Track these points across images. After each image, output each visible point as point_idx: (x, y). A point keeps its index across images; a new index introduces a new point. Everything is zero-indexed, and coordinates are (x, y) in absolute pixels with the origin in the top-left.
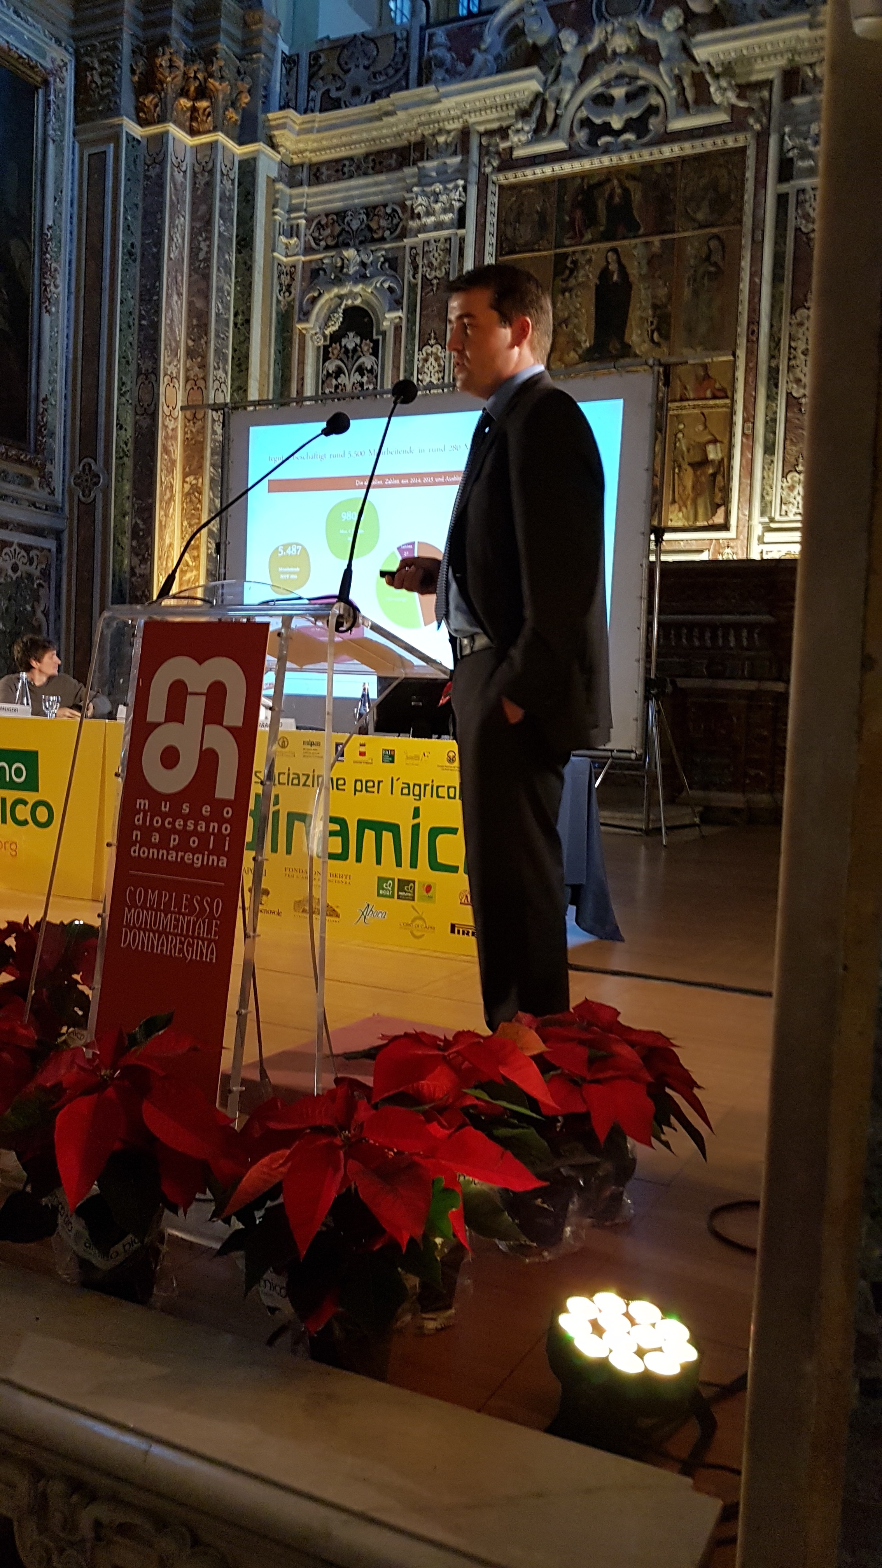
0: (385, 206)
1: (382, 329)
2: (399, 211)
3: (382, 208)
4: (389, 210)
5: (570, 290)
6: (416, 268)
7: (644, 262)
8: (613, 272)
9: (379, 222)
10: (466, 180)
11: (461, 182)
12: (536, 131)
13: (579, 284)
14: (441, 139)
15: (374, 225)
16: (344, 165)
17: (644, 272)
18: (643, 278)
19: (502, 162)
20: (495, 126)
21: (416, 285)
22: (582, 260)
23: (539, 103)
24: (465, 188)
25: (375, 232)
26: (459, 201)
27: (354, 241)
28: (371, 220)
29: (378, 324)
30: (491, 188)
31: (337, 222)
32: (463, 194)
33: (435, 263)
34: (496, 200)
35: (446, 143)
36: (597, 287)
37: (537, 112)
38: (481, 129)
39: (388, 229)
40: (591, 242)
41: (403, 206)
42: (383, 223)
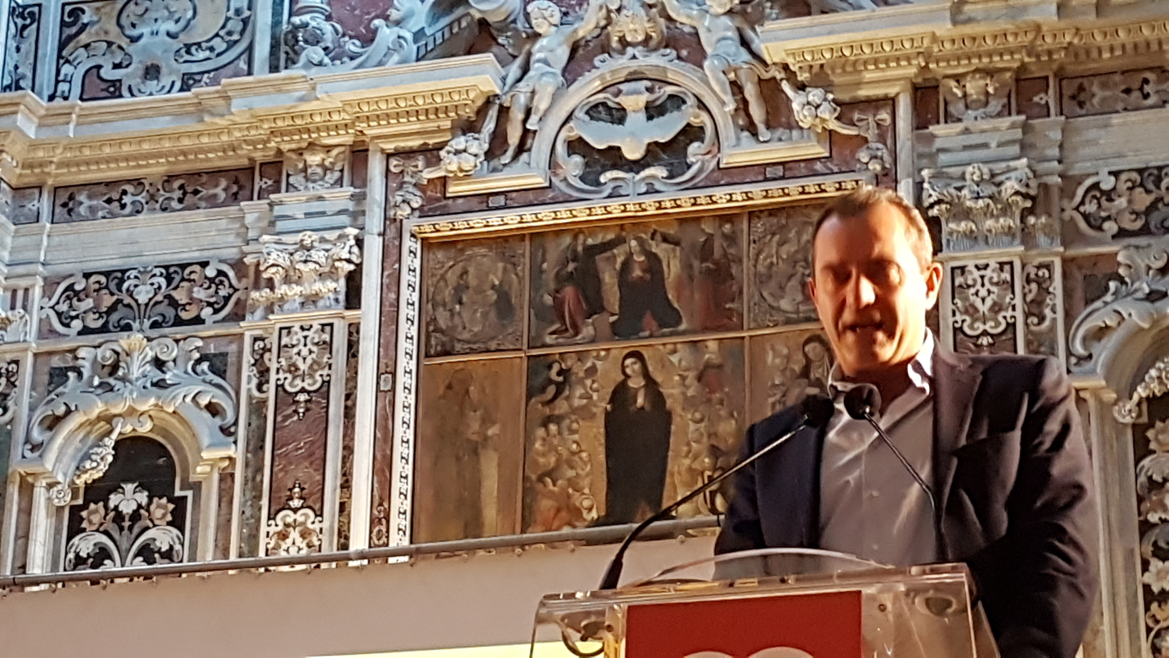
0: (204, 264)
1: (193, 478)
2: (231, 274)
3: (197, 268)
4: (210, 272)
5: (558, 420)
6: (264, 373)
7: (691, 375)
8: (637, 390)
9: (190, 291)
10: (362, 229)
11: (352, 232)
12: (490, 155)
13: (574, 411)
14: (314, 159)
15: (181, 296)
16: (125, 192)
17: (690, 393)
18: (689, 403)
19: (429, 200)
20: (415, 143)
21: (263, 403)
22: (579, 370)
23: (493, 112)
24: (359, 242)
25: (184, 309)
26: (349, 261)
27: (142, 323)
28: (175, 288)
29: (186, 471)
30: (408, 243)
31: (107, 287)
32: (356, 250)
33: (303, 367)
34: (417, 264)
35: (322, 165)
36: (607, 414)
37: (489, 126)
38: (390, 146)
39: (209, 304)
40: (593, 341)
41: (239, 265)
42: (200, 293)
